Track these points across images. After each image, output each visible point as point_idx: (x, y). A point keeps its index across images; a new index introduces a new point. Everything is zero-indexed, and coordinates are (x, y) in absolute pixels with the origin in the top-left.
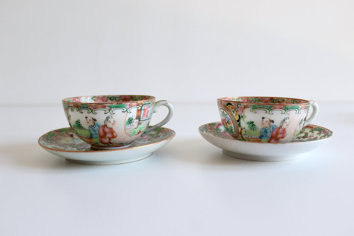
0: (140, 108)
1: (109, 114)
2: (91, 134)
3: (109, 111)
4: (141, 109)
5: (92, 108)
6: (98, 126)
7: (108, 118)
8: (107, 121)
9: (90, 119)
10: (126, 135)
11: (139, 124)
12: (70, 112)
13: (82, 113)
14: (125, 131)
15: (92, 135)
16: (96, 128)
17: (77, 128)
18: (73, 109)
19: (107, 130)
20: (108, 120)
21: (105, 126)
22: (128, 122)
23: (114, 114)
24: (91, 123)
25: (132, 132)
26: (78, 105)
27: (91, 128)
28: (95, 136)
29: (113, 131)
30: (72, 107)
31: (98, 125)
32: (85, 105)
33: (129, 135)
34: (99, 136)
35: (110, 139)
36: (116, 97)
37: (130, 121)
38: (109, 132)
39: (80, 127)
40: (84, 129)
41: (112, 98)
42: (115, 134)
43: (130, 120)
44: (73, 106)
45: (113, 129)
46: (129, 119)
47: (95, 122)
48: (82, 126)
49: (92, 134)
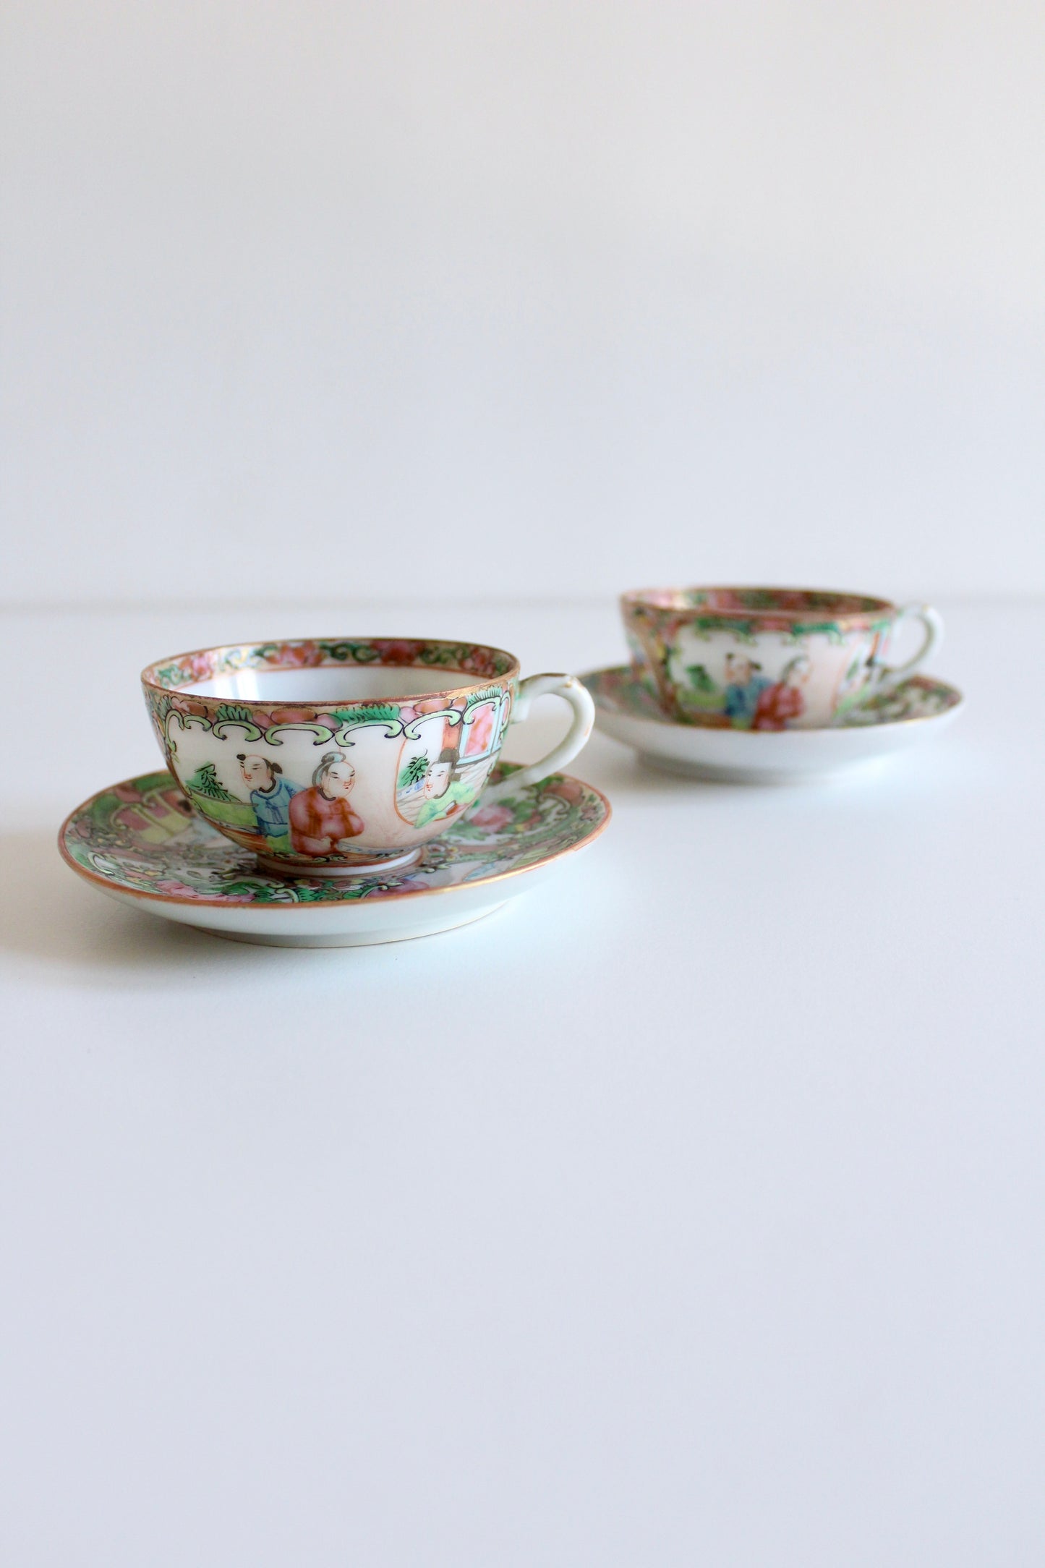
0: (456, 717)
1: (331, 747)
2: (260, 820)
3: (334, 735)
4: (461, 721)
5: (265, 723)
6: (289, 790)
7: (326, 762)
8: (323, 772)
9: (256, 765)
10: (399, 823)
11: (454, 778)
12: (175, 732)
13: (224, 738)
14: (396, 808)
15: (266, 824)
16: (281, 800)
17: (202, 795)
18: (186, 719)
19: (323, 807)
20: (326, 769)
21: (317, 791)
22: (409, 774)
23: (353, 744)
24: (262, 781)
25: (426, 811)
26: (209, 707)
27: (261, 797)
28: (275, 828)
29: (347, 809)
30: (181, 711)
31: (287, 788)
32: (235, 709)
33: (411, 824)
34: (294, 829)
35: (335, 840)
36: (355, 645)
37: (417, 770)
38: (332, 814)
39: (215, 790)
40: (233, 800)
41: (340, 651)
42: (355, 822)
43: (417, 765)
44: (187, 709)
45: (348, 805)
46: (414, 763)
47: (277, 775)
48: (223, 787)
49: (264, 822)
